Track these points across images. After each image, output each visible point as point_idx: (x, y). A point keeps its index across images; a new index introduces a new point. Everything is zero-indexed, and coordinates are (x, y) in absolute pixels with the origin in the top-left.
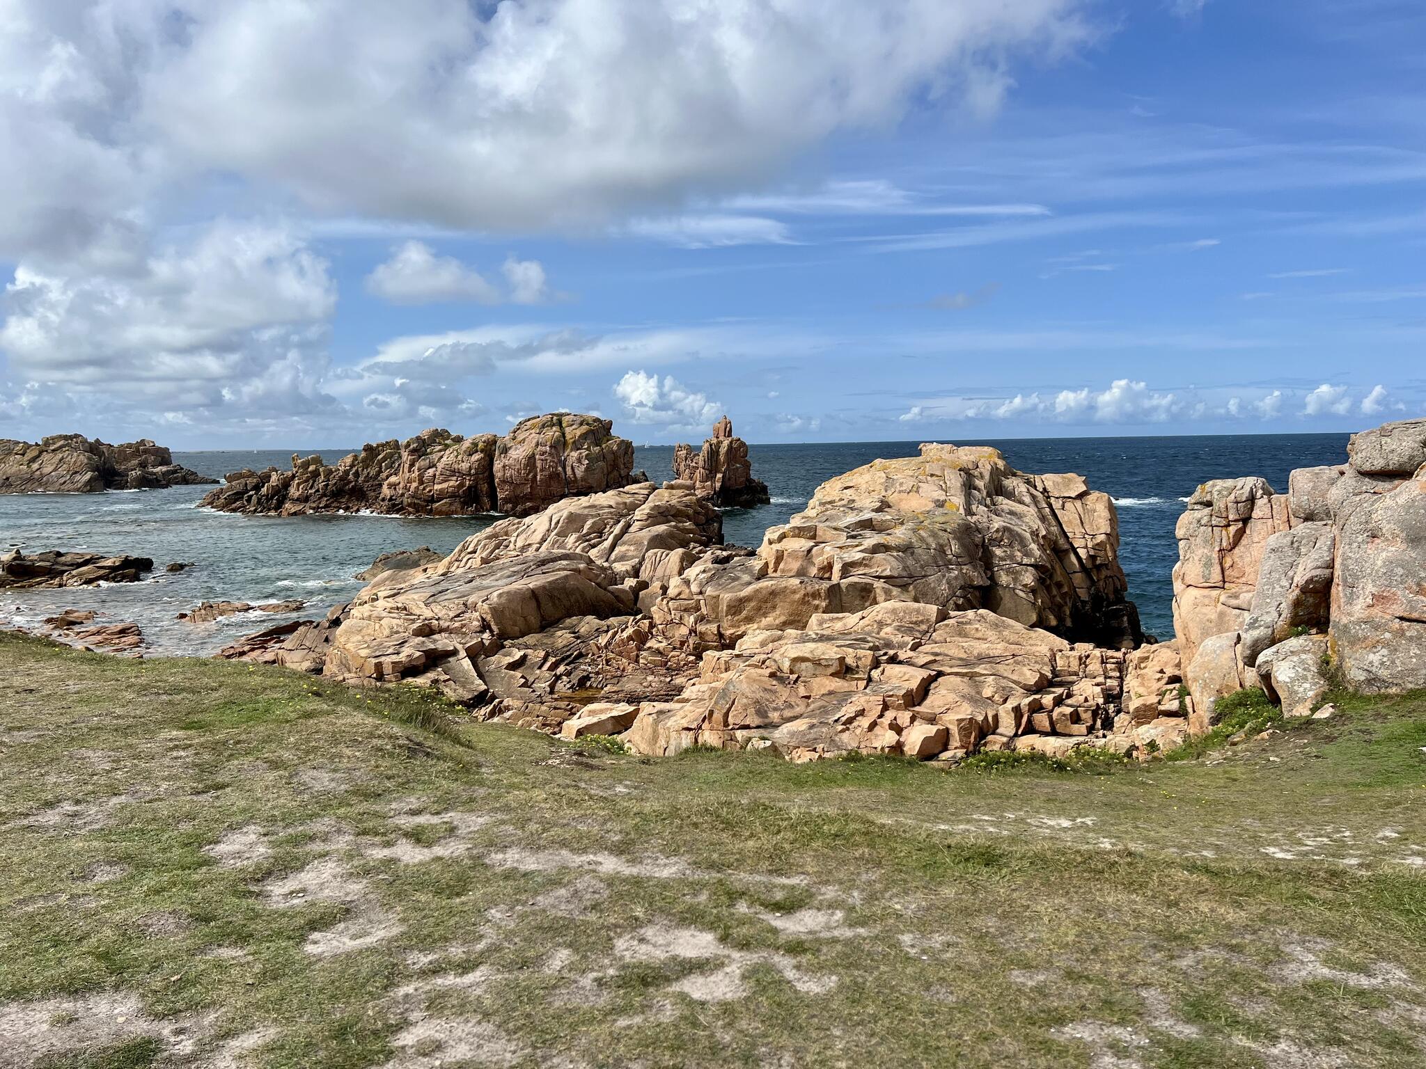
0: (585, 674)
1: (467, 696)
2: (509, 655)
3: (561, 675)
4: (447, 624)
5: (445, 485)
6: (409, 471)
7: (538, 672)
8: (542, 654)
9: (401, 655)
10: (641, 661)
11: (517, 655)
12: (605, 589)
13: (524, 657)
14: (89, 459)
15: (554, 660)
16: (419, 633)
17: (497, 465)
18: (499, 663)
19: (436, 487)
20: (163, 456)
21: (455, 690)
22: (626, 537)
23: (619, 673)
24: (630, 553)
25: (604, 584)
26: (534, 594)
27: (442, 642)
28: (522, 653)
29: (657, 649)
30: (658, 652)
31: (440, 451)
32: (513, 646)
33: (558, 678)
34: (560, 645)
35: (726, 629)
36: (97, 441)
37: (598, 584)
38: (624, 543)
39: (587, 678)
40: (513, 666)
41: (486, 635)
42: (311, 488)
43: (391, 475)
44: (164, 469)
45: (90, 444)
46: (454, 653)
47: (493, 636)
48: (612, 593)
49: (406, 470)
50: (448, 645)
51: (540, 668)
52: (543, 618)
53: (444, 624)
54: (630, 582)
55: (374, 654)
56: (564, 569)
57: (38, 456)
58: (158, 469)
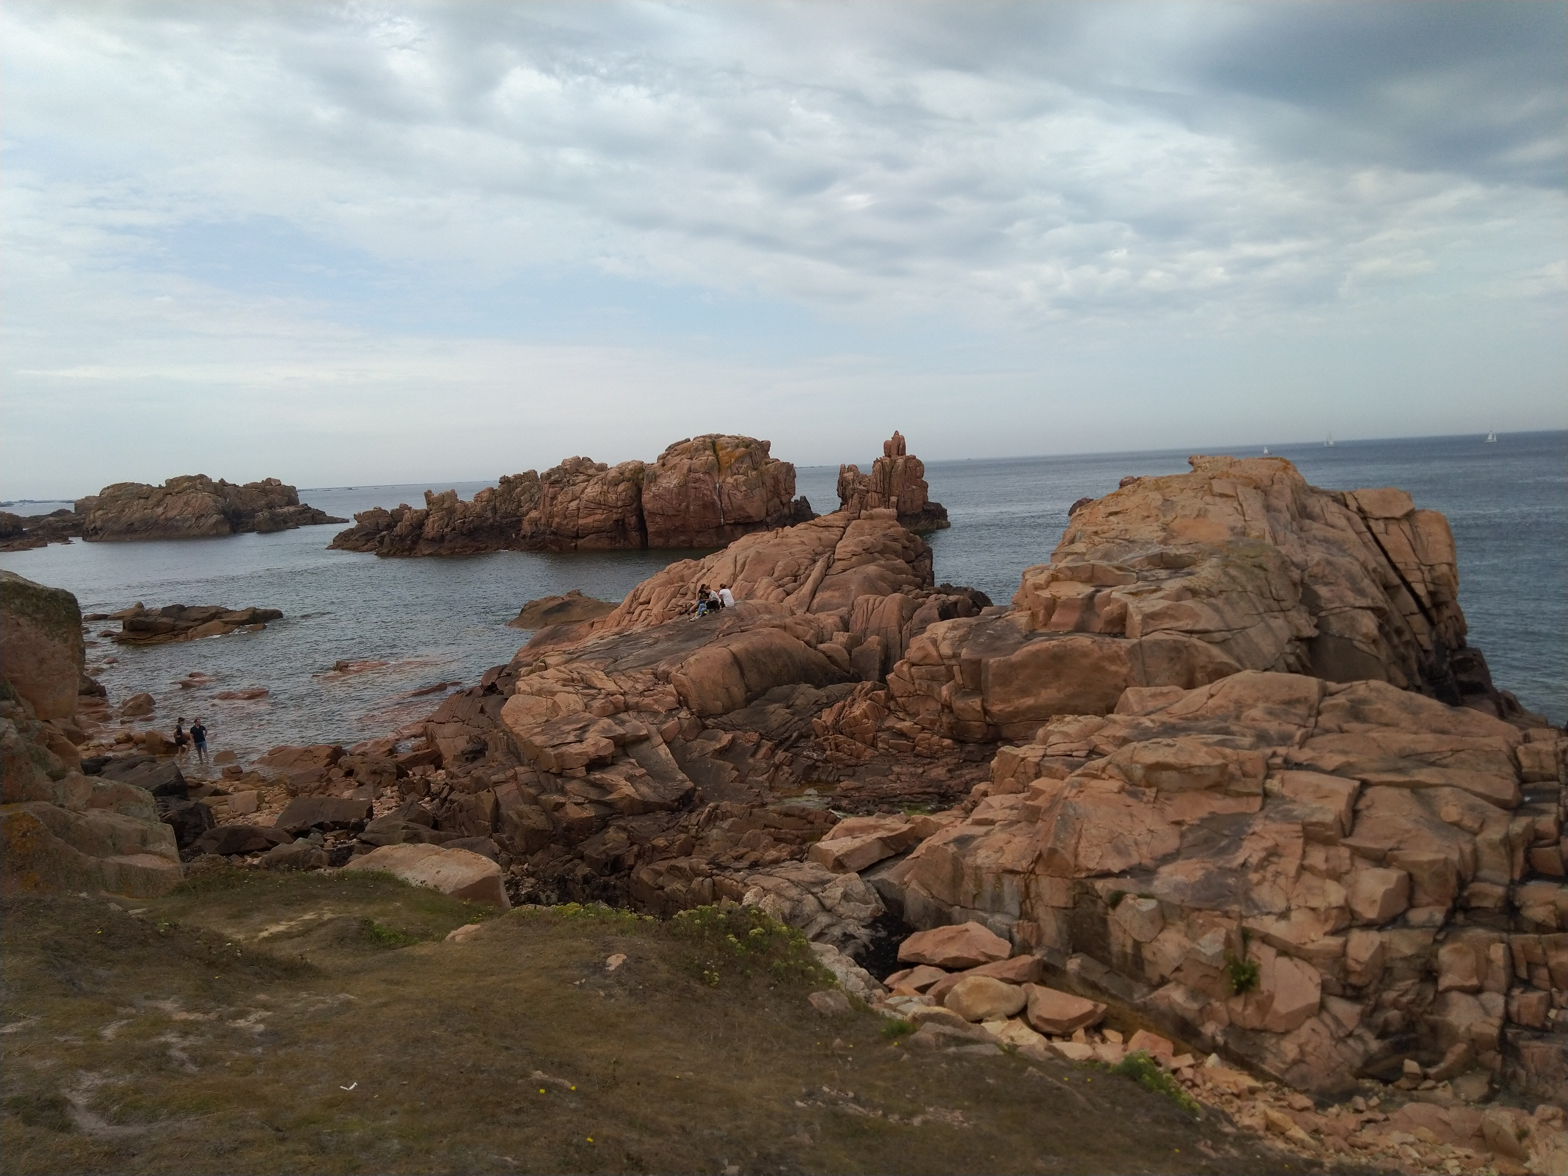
0: (810, 762)
1: (671, 796)
2: (713, 738)
3: (782, 764)
4: (636, 699)
5: (590, 520)
6: (551, 505)
7: (751, 761)
8: (755, 737)
9: (585, 744)
10: (880, 745)
11: (726, 738)
12: (815, 648)
13: (733, 741)
14: (215, 501)
15: (770, 744)
16: (604, 713)
17: (646, 497)
18: (702, 749)
19: (581, 522)
20: (289, 495)
21: (655, 788)
22: (828, 580)
23: (853, 761)
24: (835, 601)
25: (814, 641)
26: (736, 659)
27: (634, 724)
28: (729, 736)
29: (900, 730)
30: (901, 734)
31: (583, 481)
32: (717, 727)
33: (778, 767)
34: (775, 725)
35: (994, 704)
36: (222, 481)
37: (807, 643)
38: (828, 588)
39: (813, 767)
40: (722, 753)
41: (683, 714)
42: (447, 526)
43: (531, 509)
44: (292, 509)
45: (215, 485)
46: (647, 738)
47: (692, 714)
48: (824, 653)
49: (547, 503)
50: (639, 729)
51: (753, 755)
52: (748, 689)
53: (632, 700)
54: (841, 638)
55: (551, 743)
56: (766, 626)
57: (162, 500)
58: (285, 509)
